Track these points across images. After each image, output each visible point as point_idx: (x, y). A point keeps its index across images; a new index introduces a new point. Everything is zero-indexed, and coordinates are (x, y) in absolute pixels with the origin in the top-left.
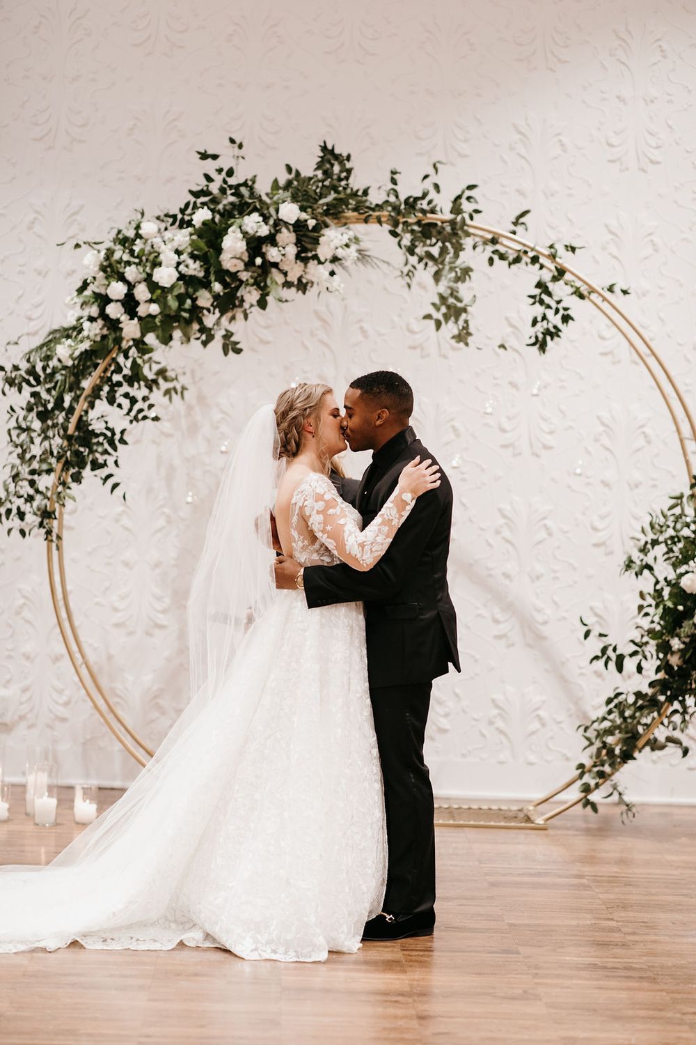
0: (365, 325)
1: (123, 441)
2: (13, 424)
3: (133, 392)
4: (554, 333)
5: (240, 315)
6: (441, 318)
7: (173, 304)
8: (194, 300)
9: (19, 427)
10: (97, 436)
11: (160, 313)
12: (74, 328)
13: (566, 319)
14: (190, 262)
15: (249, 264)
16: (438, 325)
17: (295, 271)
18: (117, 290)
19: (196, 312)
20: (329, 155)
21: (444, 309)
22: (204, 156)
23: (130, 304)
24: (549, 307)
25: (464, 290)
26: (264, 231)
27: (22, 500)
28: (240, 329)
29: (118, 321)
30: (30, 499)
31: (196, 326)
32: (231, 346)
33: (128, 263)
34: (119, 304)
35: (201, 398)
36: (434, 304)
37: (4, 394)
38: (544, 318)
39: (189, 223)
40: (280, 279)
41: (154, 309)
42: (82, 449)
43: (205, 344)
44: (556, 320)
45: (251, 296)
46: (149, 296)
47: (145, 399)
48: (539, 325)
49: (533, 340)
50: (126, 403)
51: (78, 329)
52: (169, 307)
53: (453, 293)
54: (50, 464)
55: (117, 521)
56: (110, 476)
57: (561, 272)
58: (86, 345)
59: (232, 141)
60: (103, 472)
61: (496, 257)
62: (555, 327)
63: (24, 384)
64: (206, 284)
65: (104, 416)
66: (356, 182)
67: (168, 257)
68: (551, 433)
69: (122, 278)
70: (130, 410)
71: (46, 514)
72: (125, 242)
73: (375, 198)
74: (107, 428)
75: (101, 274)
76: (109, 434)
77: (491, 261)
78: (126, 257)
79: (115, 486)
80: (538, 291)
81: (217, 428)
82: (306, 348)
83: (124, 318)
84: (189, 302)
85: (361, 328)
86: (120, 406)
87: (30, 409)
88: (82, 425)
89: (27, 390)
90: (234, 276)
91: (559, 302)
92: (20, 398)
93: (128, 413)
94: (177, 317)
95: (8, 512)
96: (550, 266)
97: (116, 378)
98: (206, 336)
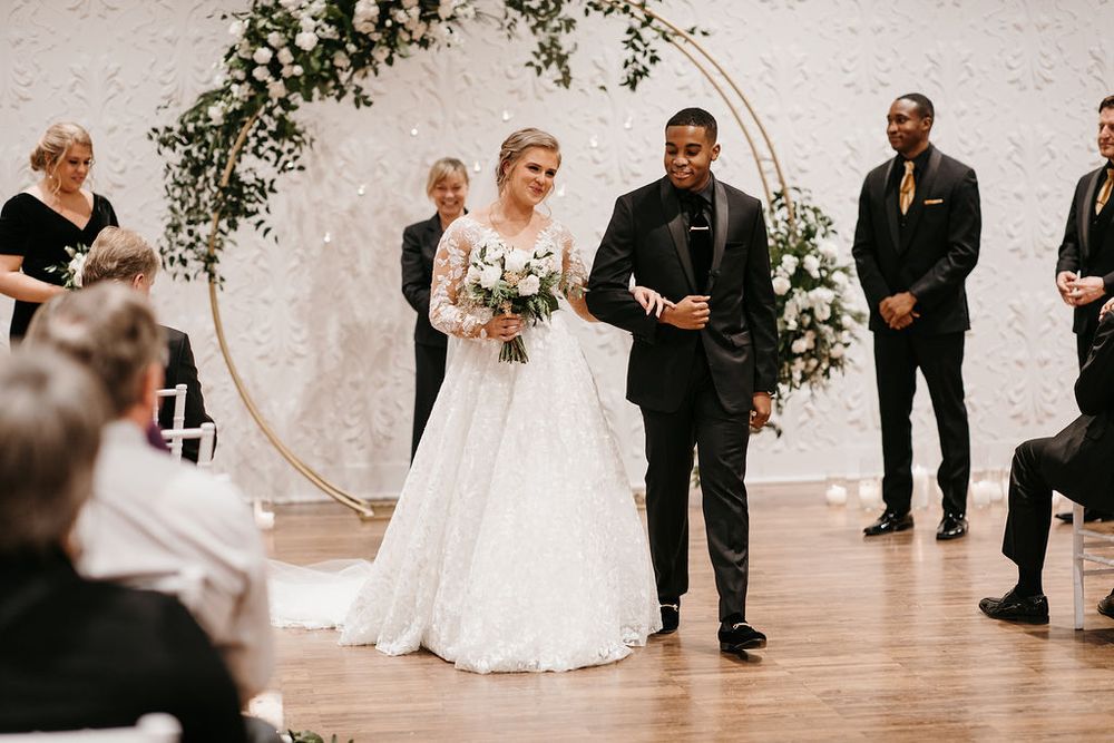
0: (468, 74)
1: (272, 190)
2: (170, 179)
3: (277, 146)
4: (644, 73)
5: (370, 72)
6: (542, 65)
7: (316, 65)
8: (332, 60)
9: (177, 183)
10: (248, 186)
11: (304, 74)
12: (222, 92)
13: (654, 60)
14: (326, 26)
15: (380, 26)
16: (539, 70)
17: (419, 30)
18: (263, 55)
19: (333, 72)
21: (544, 57)
23: (275, 67)
24: (638, 50)
25: (565, 41)
27: (184, 248)
28: (369, 84)
29: (265, 83)
30: (191, 246)
31: (332, 84)
32: (362, 100)
33: (270, 31)
34: (265, 67)
35: (324, 148)
36: (535, 53)
37: (159, 153)
38: (635, 60)
40: (406, 37)
41: (298, 70)
42: (235, 199)
43: (339, 98)
44: (645, 61)
45: (380, 54)
46: (292, 59)
47: (290, 151)
48: (630, 66)
49: (625, 80)
50: (273, 156)
51: (227, 91)
52: (312, 69)
53: (553, 41)
54: (206, 214)
55: (255, 263)
56: (262, 222)
57: (650, 18)
58: (238, 106)
60: (255, 219)
61: (591, 8)
62: (644, 68)
63: (177, 144)
64: (341, 46)
65: (251, 168)
67: (306, 22)
68: (639, 161)
69: (265, 44)
70: (277, 162)
72: (266, 11)
74: (257, 179)
75: (246, 40)
76: (259, 184)
77: (587, 12)
78: (269, 26)
79: (267, 230)
80: (629, 37)
81: (340, 174)
82: (414, 96)
83: (270, 80)
84: (327, 63)
85: (465, 77)
86: (267, 158)
87: (184, 165)
88: (234, 177)
89: (180, 149)
90: (365, 37)
91: (646, 45)
92: (175, 157)
93: (276, 165)
94: (318, 77)
95: (172, 259)
96: (640, 14)
97: (262, 134)
98: (341, 92)
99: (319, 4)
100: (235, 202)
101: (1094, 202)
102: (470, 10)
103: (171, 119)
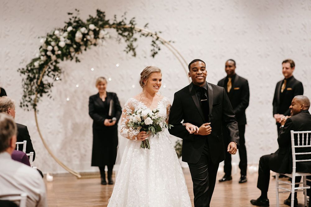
0: (108, 54)
1: (52, 86)
2: (23, 83)
3: (54, 73)
4: (157, 53)
5: (80, 53)
7: (64, 51)
8: (69, 49)
9: (26, 84)
10: (46, 85)
12: (38, 58)
13: (159, 49)
14: (68, 40)
15: (83, 40)
16: (127, 52)
17: (94, 41)
18: (50, 48)
19: (70, 53)
20: (99, 12)
21: (129, 49)
22: (69, 14)
24: (155, 47)
25: (135, 44)
26: (86, 32)
27: (27, 102)
28: (80, 56)
29: (50, 56)
30: (30, 101)
31: (69, 56)
32: (77, 61)
33: (52, 42)
34: (50, 52)
35: (67, 74)
36: (126, 47)
37: (21, 75)
38: (154, 50)
39: (66, 31)
40: (90, 43)
41: (60, 52)
43: (71, 60)
44: (157, 50)
45: (83, 48)
46: (58, 49)
47: (57, 75)
48: (152, 51)
49: (151, 55)
50: (52, 76)
51: (40, 58)
53: (131, 45)
54: (34, 92)
55: (48, 106)
56: (49, 95)
57: (158, 38)
58: (42, 62)
59: (76, 10)
60: (47, 94)
64: (72, 46)
65: (46, 80)
66: (106, 19)
67: (62, 39)
69: (50, 45)
72: (51, 36)
73: (111, 22)
75: (45, 44)
76: (49, 84)
77: (141, 36)
78: (51, 40)
79: (51, 97)
80: (152, 43)
81: (72, 81)
83: (52, 55)
87: (27, 79)
88: (42, 82)
89: (26, 74)
90: (79, 43)
91: (157, 46)
92: (25, 76)
93: (53, 78)
94: (65, 54)
95: (24, 105)
96: (155, 37)
97: (50, 70)
98: (72, 58)
99: (66, 34)
100: (42, 89)
101: (281, 89)
102: (108, 36)
103: (24, 66)
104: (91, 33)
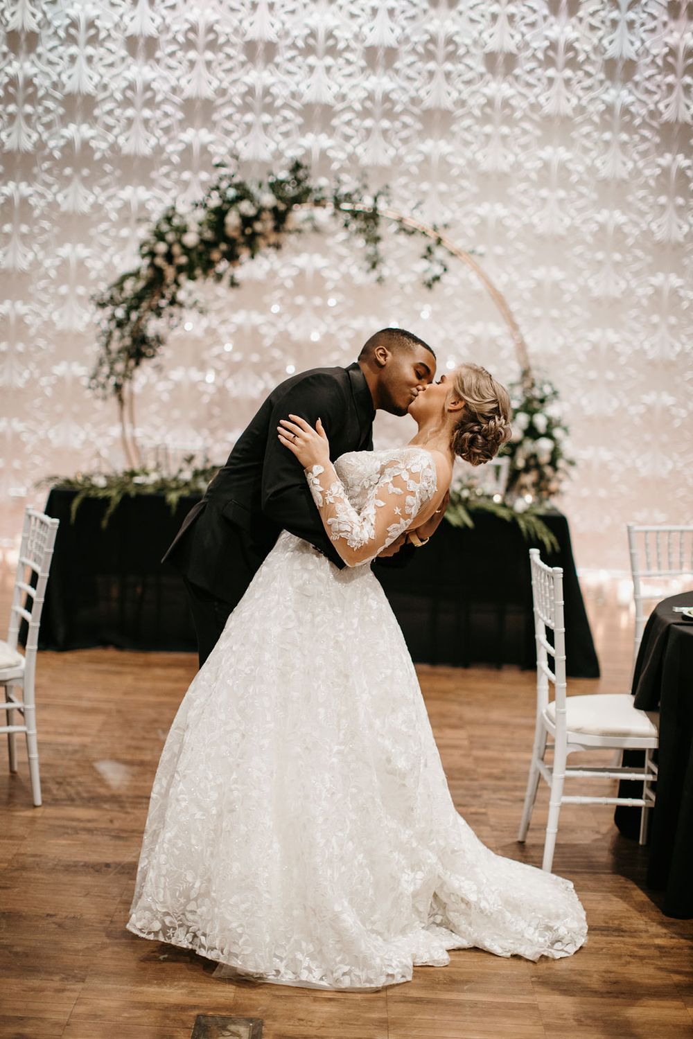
1: (165, 342)
2: (100, 329)
4: (437, 278)
5: (239, 264)
7: (196, 256)
8: (209, 255)
10: (150, 339)
11: (188, 262)
13: (446, 270)
14: (208, 231)
15: (243, 233)
16: (367, 272)
17: (273, 237)
18: (162, 248)
19: (211, 264)
20: (297, 167)
22: (218, 165)
24: (433, 263)
26: (253, 213)
28: (239, 272)
29: (162, 268)
31: (211, 272)
32: (235, 284)
33: (169, 232)
34: (163, 257)
37: (95, 311)
38: (431, 268)
39: (205, 206)
40: (264, 242)
41: (184, 260)
43: (217, 283)
46: (180, 252)
48: (427, 273)
50: (168, 317)
51: (137, 273)
52: (193, 259)
57: (440, 241)
58: (144, 284)
59: (233, 155)
60: (153, 361)
64: (216, 245)
66: (311, 184)
67: (193, 227)
69: (165, 240)
71: (118, 387)
72: (167, 219)
74: (156, 335)
75: (153, 237)
76: (157, 338)
78: (167, 228)
83: (166, 266)
84: (205, 256)
87: (110, 321)
88: (143, 333)
89: (108, 310)
90: (233, 239)
92: (105, 315)
96: (434, 238)
98: (219, 277)
99: (201, 214)
104: (267, 216)
